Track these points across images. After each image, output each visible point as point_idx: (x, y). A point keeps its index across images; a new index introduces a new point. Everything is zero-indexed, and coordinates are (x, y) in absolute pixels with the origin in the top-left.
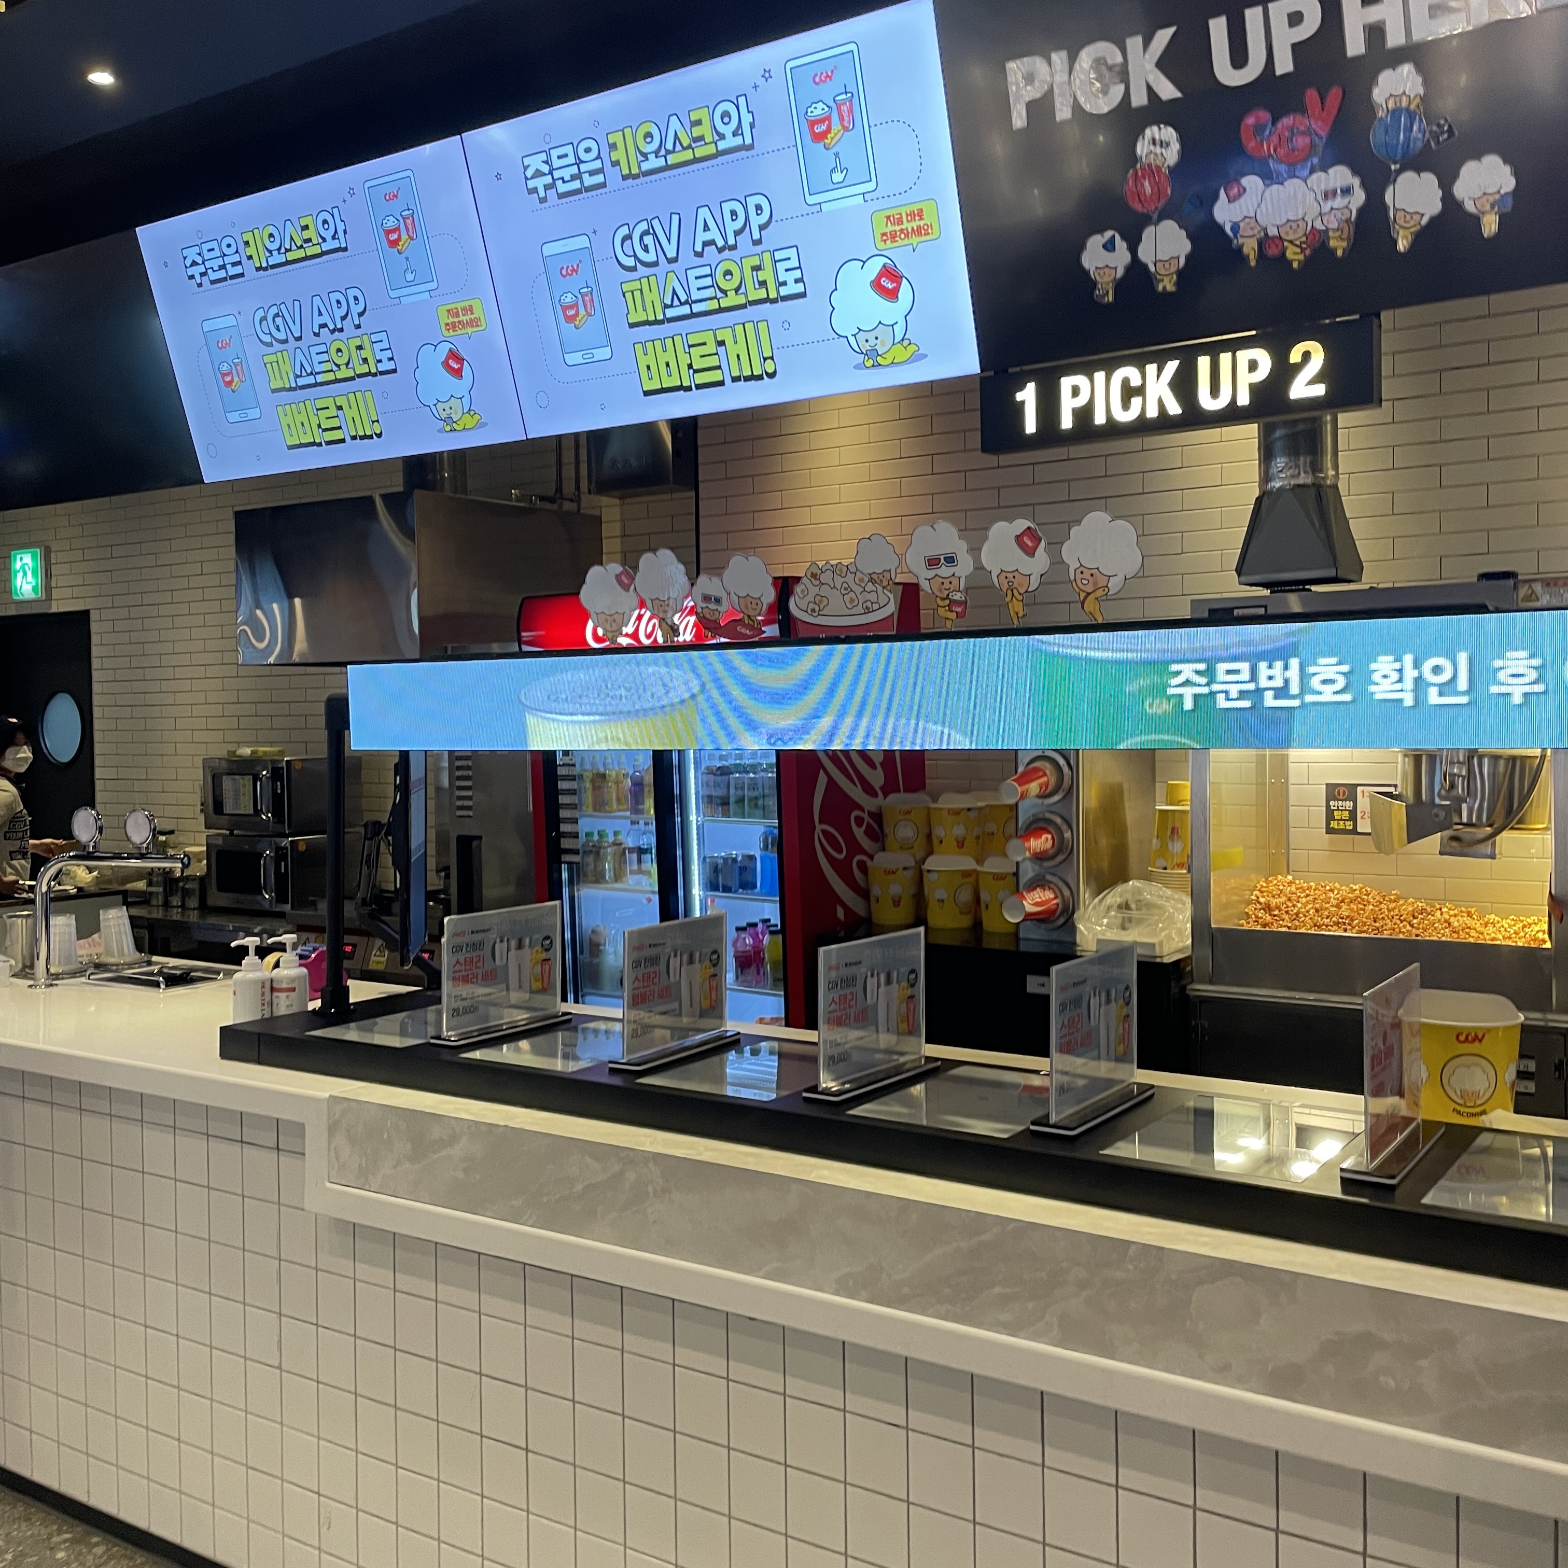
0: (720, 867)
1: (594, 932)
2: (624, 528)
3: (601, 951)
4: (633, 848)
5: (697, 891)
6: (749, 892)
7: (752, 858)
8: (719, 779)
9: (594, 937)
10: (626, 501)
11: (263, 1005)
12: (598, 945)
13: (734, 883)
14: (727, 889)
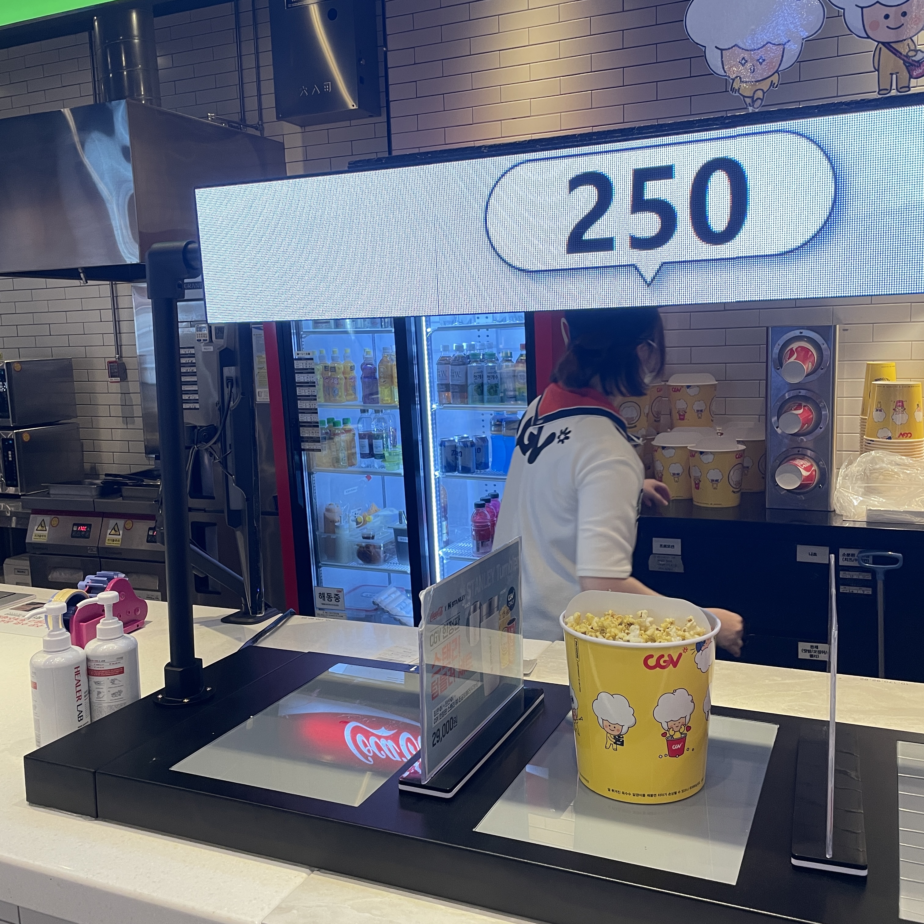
0: (459, 450)
1: (328, 510)
2: (306, 153)
3: (337, 527)
4: (365, 435)
5: (435, 473)
6: (483, 471)
7: (484, 440)
8: (457, 369)
9: (328, 515)
10: (308, 129)
11: (79, 698)
12: (333, 522)
13: (472, 465)
14: (466, 470)
